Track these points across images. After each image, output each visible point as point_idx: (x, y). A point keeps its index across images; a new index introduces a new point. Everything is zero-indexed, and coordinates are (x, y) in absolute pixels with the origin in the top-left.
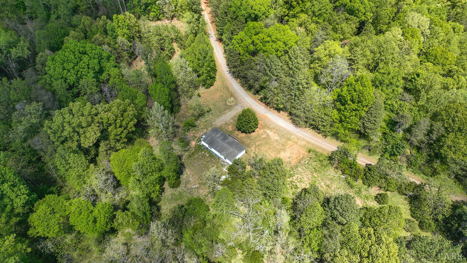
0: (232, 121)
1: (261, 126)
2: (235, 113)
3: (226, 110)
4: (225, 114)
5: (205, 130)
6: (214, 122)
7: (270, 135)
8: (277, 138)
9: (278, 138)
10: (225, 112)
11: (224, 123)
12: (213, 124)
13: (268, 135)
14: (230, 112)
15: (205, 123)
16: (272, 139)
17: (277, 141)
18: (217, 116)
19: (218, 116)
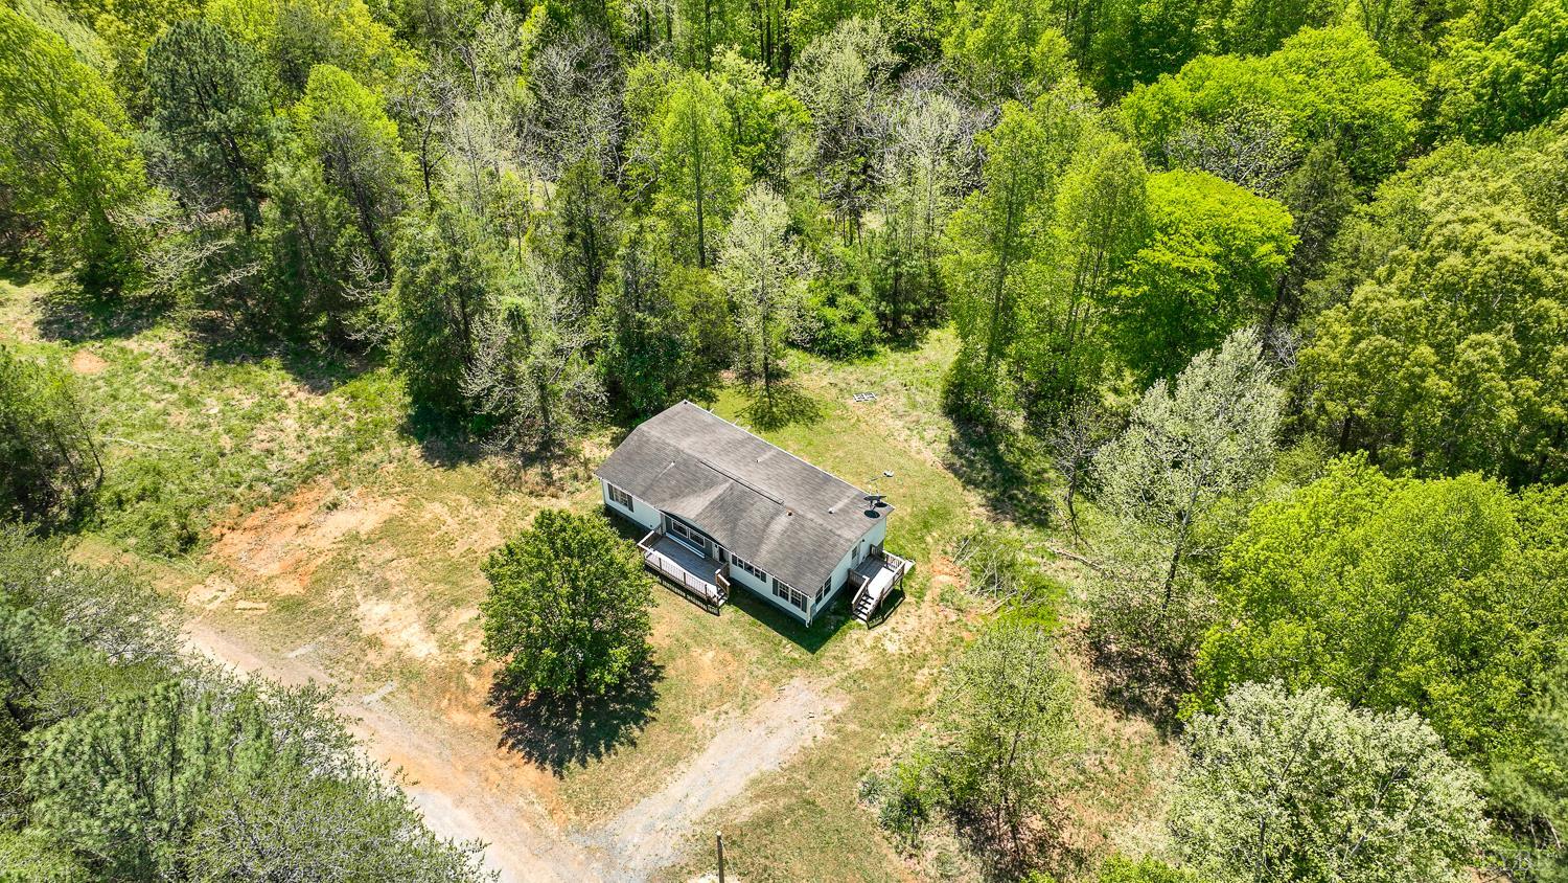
0: (697, 721)
1: (466, 690)
2: (676, 789)
3: (755, 825)
4: (761, 788)
5: (891, 648)
6: (838, 709)
7: (416, 628)
8: (373, 613)
9: (363, 608)
10: (760, 806)
11: (765, 707)
12: (849, 700)
13: (431, 625)
14: (720, 800)
15: (905, 702)
16: (409, 599)
17: (381, 589)
18: (822, 764)
19: (815, 763)
